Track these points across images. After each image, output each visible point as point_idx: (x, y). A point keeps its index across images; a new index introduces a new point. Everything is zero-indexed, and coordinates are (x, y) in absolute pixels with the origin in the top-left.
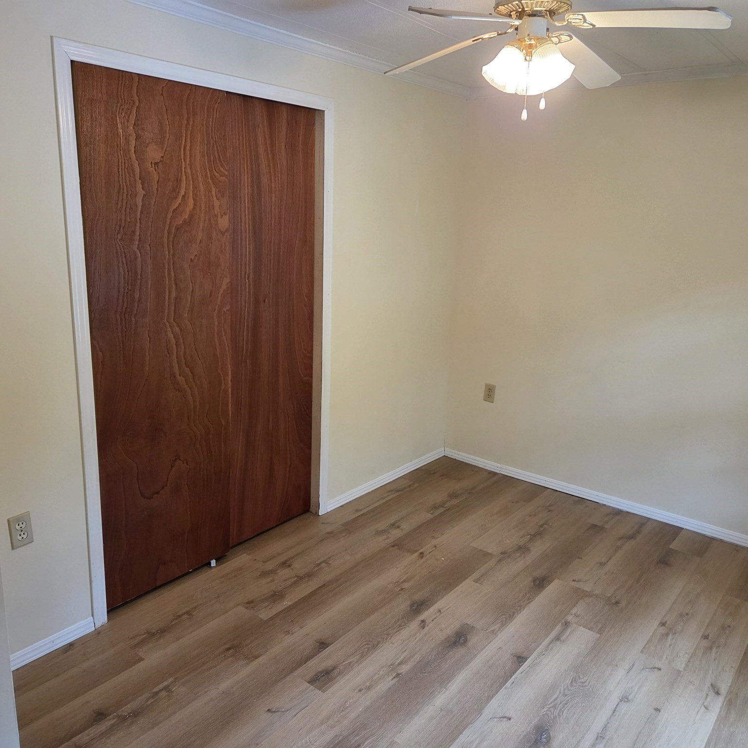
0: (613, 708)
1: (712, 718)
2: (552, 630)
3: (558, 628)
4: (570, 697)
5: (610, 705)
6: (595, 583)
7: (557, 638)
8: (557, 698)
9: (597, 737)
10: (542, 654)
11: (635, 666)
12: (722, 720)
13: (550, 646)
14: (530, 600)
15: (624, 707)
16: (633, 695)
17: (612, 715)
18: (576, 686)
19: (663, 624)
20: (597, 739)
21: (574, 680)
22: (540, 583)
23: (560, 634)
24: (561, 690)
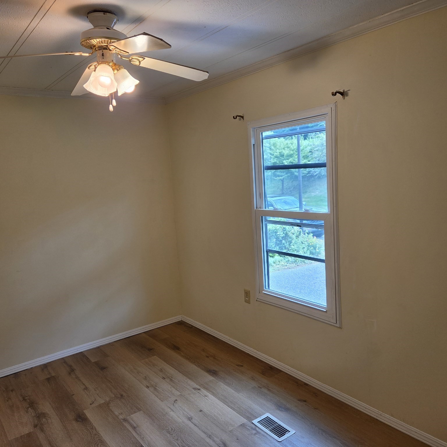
0: (194, 425)
1: (211, 396)
2: (125, 427)
3: (126, 424)
4: (180, 438)
5: (192, 426)
6: (100, 397)
7: (134, 428)
8: (177, 443)
9: (209, 438)
10: (143, 439)
11: (170, 407)
12: (213, 394)
13: (138, 433)
14: (93, 428)
15: (193, 420)
16: (188, 415)
17: (198, 427)
18: (173, 433)
19: (148, 387)
20: (210, 438)
21: (169, 432)
22: (81, 418)
23: (131, 426)
24: (172, 440)
